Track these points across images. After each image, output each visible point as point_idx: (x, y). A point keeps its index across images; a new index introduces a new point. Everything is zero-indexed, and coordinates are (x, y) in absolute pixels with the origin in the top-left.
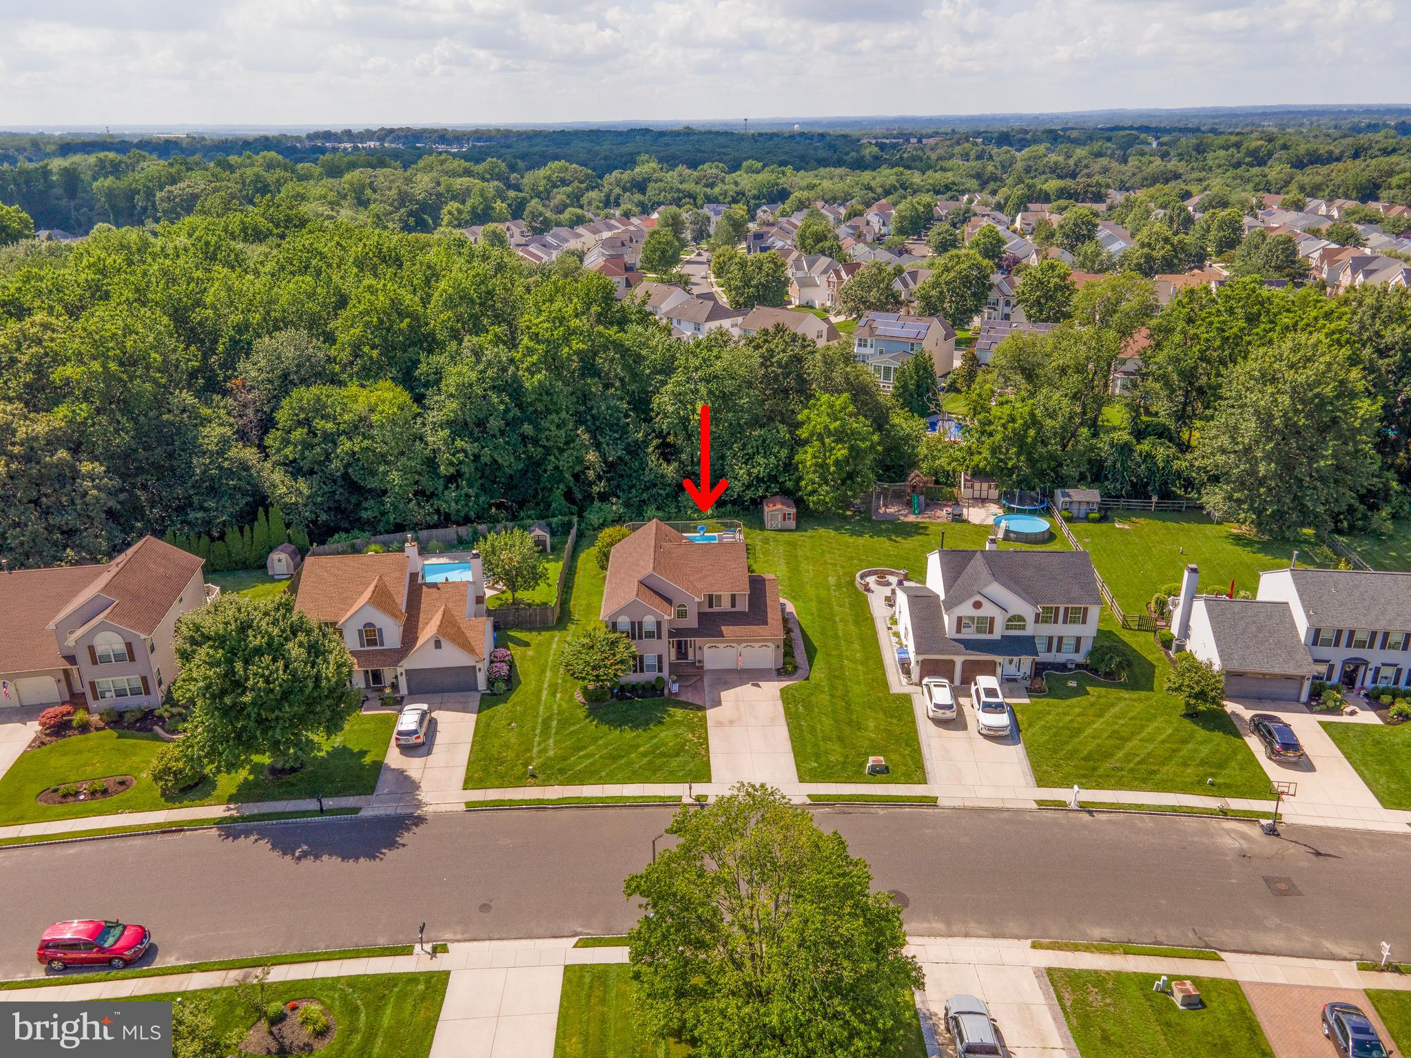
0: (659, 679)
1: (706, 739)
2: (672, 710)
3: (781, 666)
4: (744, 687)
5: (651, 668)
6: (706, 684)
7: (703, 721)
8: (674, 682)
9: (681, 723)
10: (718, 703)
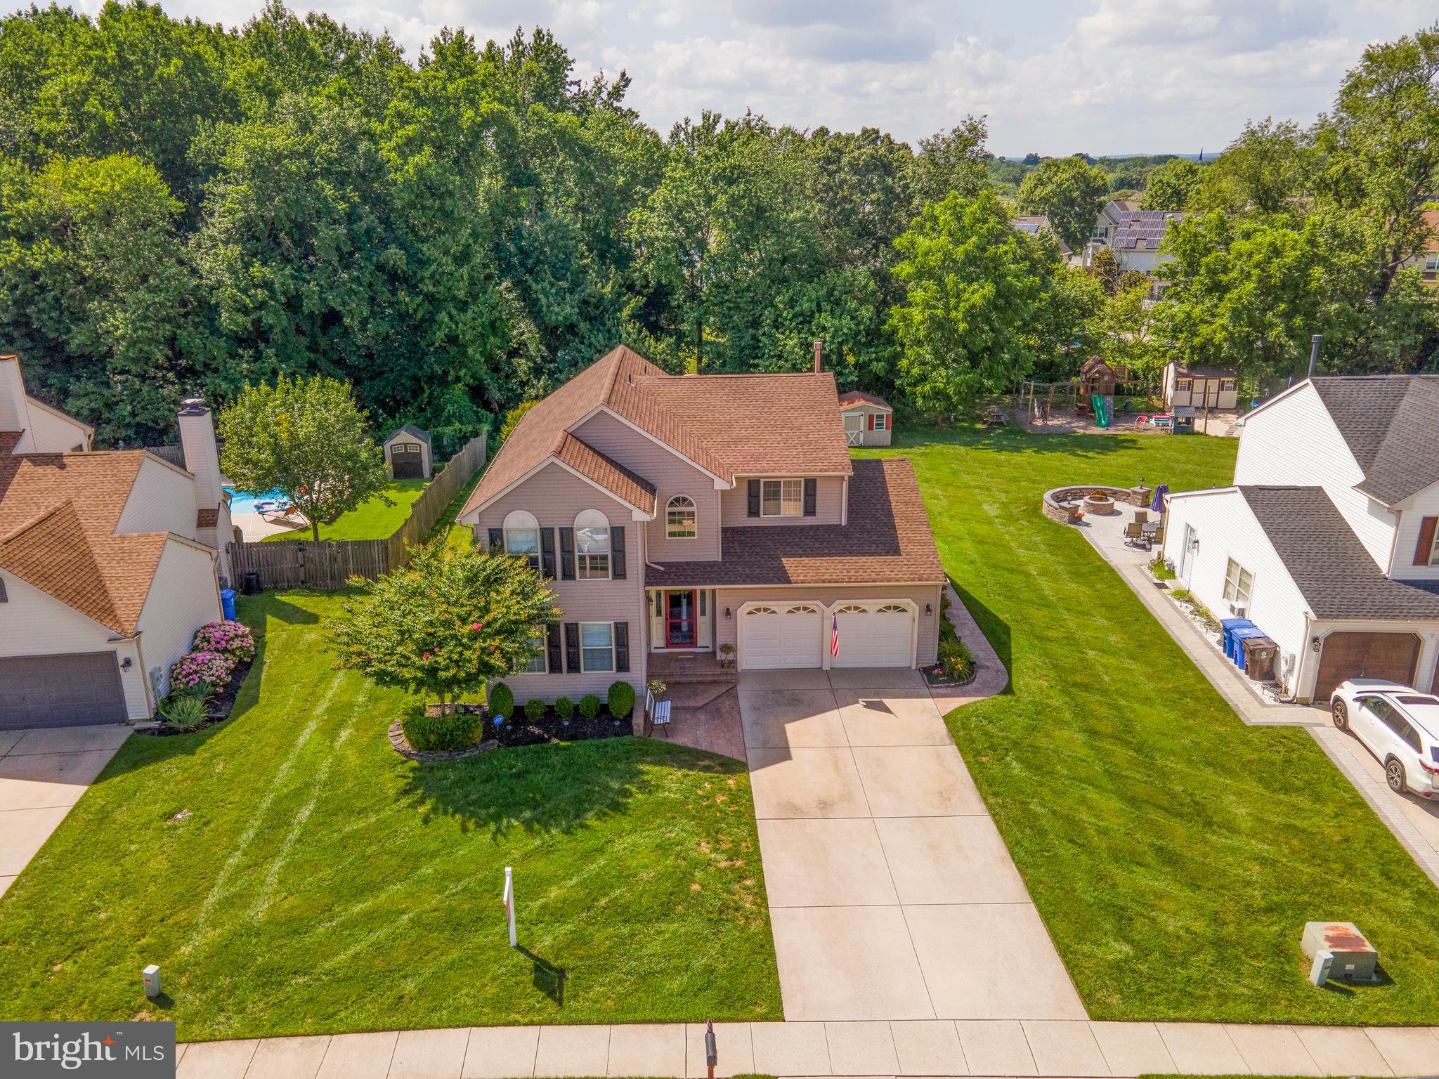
0: (618, 689)
1: (755, 858)
2: (651, 771)
3: (933, 660)
4: (846, 711)
5: (599, 660)
6: (744, 703)
7: (743, 802)
8: (659, 697)
9: (675, 810)
10: (781, 753)
